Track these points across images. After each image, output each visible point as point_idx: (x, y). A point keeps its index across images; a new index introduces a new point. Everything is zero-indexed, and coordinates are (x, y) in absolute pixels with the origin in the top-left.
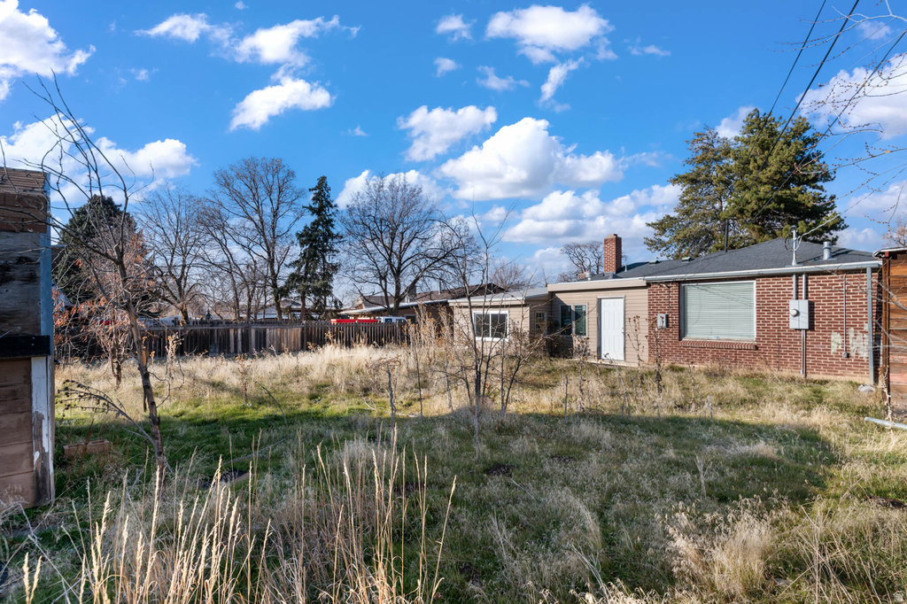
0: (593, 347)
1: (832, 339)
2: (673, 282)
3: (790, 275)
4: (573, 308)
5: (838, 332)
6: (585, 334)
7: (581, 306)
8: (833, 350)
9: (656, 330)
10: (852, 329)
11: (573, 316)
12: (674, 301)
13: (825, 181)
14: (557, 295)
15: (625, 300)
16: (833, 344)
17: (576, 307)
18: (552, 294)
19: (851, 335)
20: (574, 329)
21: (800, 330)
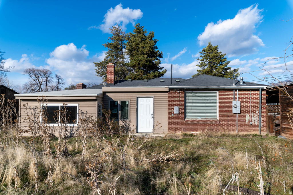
0: (132, 127)
1: (247, 117)
2: (181, 90)
3: (232, 90)
4: (119, 103)
5: (248, 114)
6: (128, 119)
7: (125, 102)
8: (247, 122)
9: (173, 115)
10: (253, 113)
11: (119, 107)
12: (182, 100)
13: (160, 57)
14: (107, 94)
15: (154, 99)
16: (247, 119)
17: (121, 102)
18: (105, 93)
19: (253, 115)
20: (120, 116)
21: (236, 114)
